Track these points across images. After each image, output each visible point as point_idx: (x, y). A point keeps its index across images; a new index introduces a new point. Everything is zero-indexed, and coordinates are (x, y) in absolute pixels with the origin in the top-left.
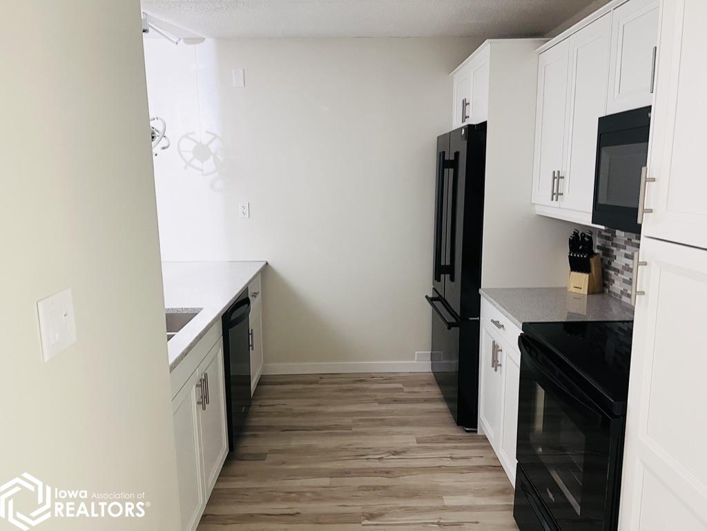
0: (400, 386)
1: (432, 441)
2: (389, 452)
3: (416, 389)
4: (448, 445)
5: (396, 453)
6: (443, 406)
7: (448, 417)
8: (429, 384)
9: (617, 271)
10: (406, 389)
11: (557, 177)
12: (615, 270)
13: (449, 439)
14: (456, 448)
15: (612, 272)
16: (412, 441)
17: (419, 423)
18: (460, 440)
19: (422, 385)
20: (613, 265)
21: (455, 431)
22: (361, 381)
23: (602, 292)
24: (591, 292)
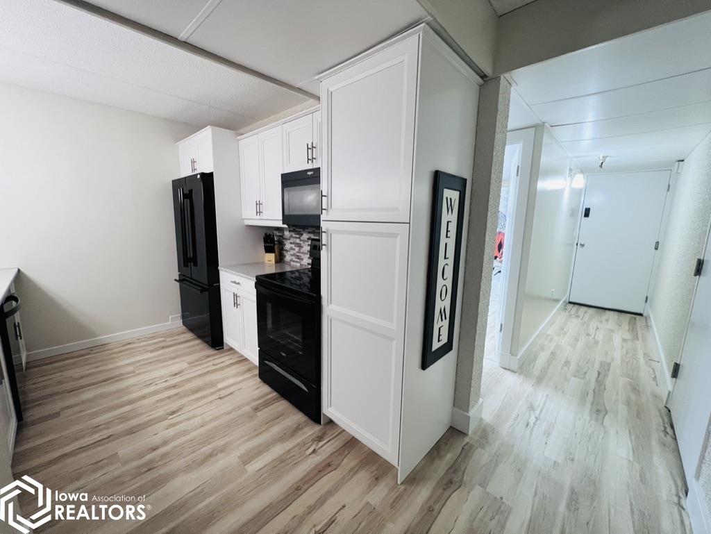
0: (163, 339)
1: (198, 361)
2: (170, 376)
3: (175, 338)
4: (209, 359)
5: (176, 374)
6: (198, 341)
7: (204, 345)
8: (183, 333)
9: (287, 251)
10: (168, 340)
11: (259, 204)
12: (286, 250)
13: (208, 356)
14: (214, 360)
15: (285, 252)
16: (185, 365)
17: (186, 354)
18: (215, 355)
19: (179, 335)
20: (284, 248)
21: (211, 351)
22: (129, 344)
23: (280, 262)
24: (277, 262)
